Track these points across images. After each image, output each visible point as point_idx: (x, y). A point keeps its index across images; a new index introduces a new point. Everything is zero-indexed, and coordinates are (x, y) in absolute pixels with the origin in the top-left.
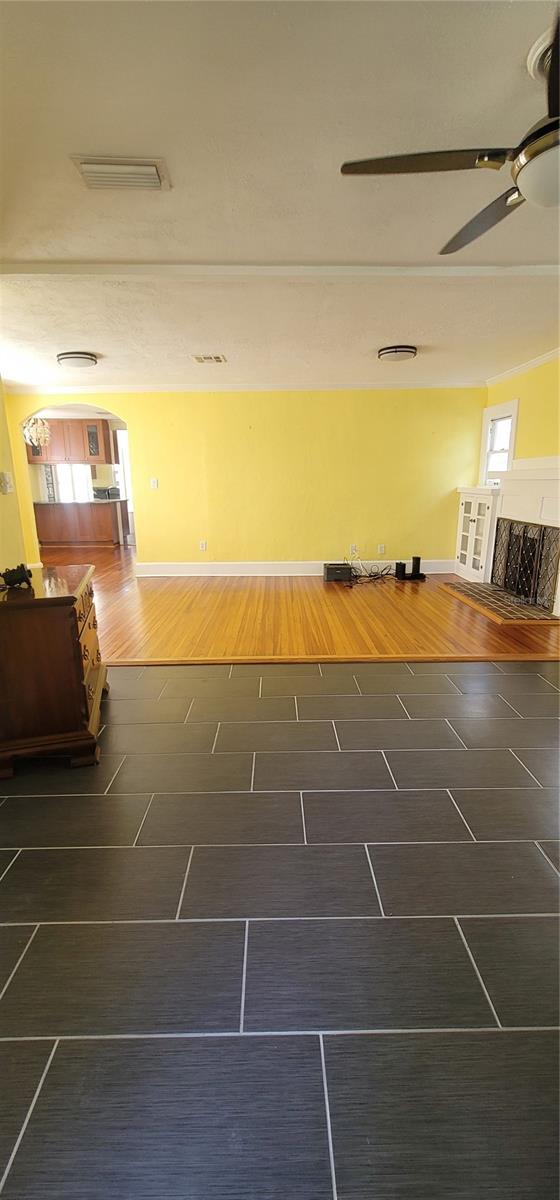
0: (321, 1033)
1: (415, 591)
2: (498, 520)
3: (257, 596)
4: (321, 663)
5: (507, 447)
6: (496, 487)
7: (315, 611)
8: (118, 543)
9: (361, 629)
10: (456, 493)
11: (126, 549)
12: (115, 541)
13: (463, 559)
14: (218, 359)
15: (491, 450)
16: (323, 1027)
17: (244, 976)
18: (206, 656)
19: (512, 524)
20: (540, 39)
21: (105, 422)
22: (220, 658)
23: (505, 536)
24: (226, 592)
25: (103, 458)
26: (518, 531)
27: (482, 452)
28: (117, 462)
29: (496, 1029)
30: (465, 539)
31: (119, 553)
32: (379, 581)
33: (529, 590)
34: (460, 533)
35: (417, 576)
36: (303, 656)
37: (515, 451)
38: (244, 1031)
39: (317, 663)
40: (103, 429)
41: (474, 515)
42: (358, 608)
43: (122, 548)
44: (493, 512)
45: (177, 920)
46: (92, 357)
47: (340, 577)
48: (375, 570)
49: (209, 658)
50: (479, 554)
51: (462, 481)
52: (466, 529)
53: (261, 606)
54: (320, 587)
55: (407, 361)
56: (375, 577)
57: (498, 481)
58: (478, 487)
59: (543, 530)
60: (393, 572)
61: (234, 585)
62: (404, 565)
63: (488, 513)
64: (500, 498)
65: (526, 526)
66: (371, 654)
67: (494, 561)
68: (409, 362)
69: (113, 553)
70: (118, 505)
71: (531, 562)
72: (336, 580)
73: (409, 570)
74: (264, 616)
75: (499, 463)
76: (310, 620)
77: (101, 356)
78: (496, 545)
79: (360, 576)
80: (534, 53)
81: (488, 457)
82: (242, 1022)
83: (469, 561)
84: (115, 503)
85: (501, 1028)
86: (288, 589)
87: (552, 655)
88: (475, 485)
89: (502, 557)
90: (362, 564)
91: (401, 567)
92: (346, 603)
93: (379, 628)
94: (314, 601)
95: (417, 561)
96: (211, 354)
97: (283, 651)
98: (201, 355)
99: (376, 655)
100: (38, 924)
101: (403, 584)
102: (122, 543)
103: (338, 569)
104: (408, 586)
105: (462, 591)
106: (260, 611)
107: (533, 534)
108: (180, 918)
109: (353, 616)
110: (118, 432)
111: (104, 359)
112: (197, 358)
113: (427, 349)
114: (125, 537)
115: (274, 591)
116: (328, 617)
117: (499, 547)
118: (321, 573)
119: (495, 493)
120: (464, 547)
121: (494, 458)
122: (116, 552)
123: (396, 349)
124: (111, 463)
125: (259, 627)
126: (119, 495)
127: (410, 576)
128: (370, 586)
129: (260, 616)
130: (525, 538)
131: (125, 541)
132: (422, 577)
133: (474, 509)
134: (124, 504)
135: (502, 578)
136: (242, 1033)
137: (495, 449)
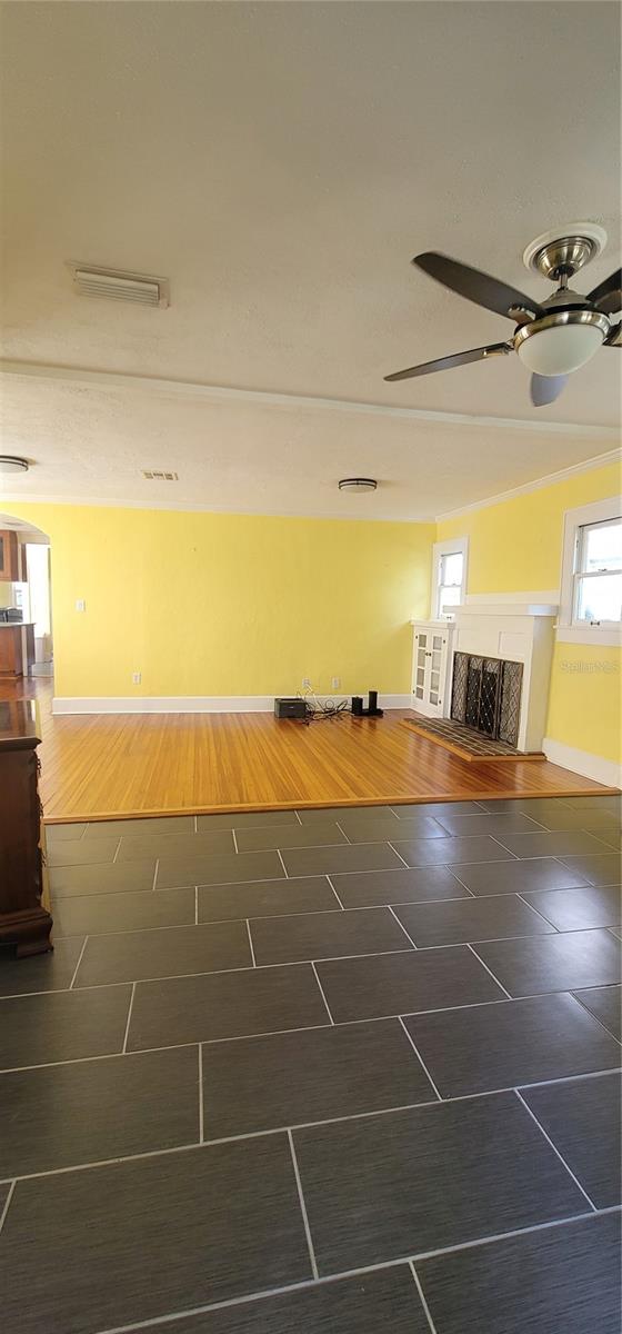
0: (410, 1260)
1: (372, 726)
2: (456, 654)
3: (205, 737)
4: (297, 810)
5: (459, 582)
6: (449, 621)
7: (274, 751)
8: (22, 674)
9: (330, 769)
10: (410, 626)
11: (30, 681)
12: (17, 673)
13: (420, 693)
14: (169, 477)
15: (442, 584)
16: (413, 1249)
17: (302, 1202)
18: (162, 807)
19: (470, 658)
20: (542, 236)
21: (13, 534)
22: (179, 809)
23: (463, 670)
24: (169, 732)
25: (9, 574)
26: (476, 665)
27: (434, 586)
28: (25, 579)
29: (592, 1214)
30: (421, 673)
31: (22, 685)
32: (335, 717)
33: (492, 725)
34: (415, 667)
35: (375, 712)
36: (274, 803)
37: (467, 587)
38: (320, 1277)
39: (293, 810)
40: (11, 542)
41: (428, 648)
42: (322, 749)
43: (25, 680)
44: (450, 645)
45: (202, 1144)
46: (24, 462)
47: (293, 713)
48: (330, 705)
49: (166, 809)
50: (437, 688)
51: (416, 614)
52: (421, 662)
53: (212, 747)
54: (271, 724)
55: (366, 494)
56: (331, 713)
57: (453, 615)
58: (431, 620)
59: (502, 664)
60: (349, 707)
61: (175, 723)
62: (361, 700)
63: (445, 647)
64: (455, 632)
65: (485, 660)
66: (348, 797)
67: (453, 696)
68: (369, 494)
69: (15, 686)
70: (24, 630)
71: (492, 697)
72: (289, 717)
73: (366, 705)
74: (218, 756)
75: (451, 597)
76: (272, 762)
77: (34, 463)
78: (454, 680)
79: (314, 712)
80: (534, 247)
81: (439, 592)
82: (314, 1265)
83: (426, 695)
84: (20, 626)
85: (597, 1212)
86: (239, 727)
87: (520, 792)
88: (428, 619)
89: (461, 692)
90: (317, 699)
91: (357, 702)
92: (306, 742)
93: (351, 770)
94: (271, 740)
95: (373, 696)
96: (164, 471)
97: (251, 798)
98: (152, 471)
99: (354, 799)
100: (14, 1181)
101: (361, 720)
102: (25, 674)
103: (293, 704)
104: (365, 723)
105: (425, 728)
106: (213, 752)
107: (493, 668)
108: (205, 1141)
109: (318, 756)
110: (28, 546)
111: (36, 467)
112: (146, 474)
113: (386, 483)
114: (29, 667)
115: (222, 729)
116: (290, 756)
117: (458, 682)
118: (271, 708)
119: (451, 627)
120: (420, 681)
121: (445, 591)
122: (18, 685)
123: (358, 481)
124: (17, 580)
125: (215, 770)
126: (21, 618)
127: (366, 711)
128: (327, 722)
129: (214, 758)
130: (485, 673)
131: (29, 672)
132: (380, 713)
133: (429, 642)
134: (30, 627)
135: (463, 713)
136: (317, 1280)
137: (446, 584)
